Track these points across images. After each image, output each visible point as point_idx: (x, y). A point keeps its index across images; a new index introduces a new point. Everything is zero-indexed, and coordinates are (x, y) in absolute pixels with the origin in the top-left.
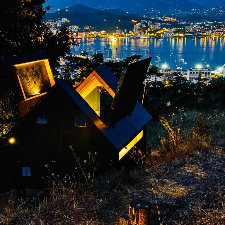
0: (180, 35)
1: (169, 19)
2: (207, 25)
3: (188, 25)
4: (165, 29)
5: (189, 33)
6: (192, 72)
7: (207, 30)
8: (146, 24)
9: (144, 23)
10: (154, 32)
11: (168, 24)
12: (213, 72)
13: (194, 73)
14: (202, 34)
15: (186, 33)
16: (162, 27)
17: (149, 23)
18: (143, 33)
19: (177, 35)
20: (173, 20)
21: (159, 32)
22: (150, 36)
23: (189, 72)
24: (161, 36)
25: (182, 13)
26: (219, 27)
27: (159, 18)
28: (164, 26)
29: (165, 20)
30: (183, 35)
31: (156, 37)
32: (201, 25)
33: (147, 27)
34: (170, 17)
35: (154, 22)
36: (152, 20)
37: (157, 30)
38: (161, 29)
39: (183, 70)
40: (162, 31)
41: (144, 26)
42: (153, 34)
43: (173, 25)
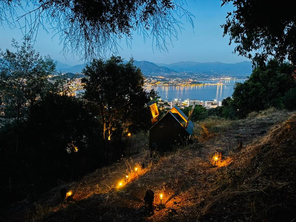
0: (167, 85)
1: (161, 77)
2: (179, 80)
3: (170, 80)
4: (159, 82)
5: (171, 84)
6: (173, 102)
7: (179, 83)
8: (150, 80)
9: (149, 79)
10: (154, 83)
11: (161, 80)
12: (183, 102)
13: (174, 103)
14: (177, 84)
15: (169, 84)
16: (158, 81)
17: (151, 79)
18: (149, 84)
19: (165, 85)
20: (163, 78)
21: (156, 83)
22: (152, 85)
23: (171, 102)
24: (157, 85)
25: (167, 74)
26: (185, 81)
27: (156, 77)
28: (159, 80)
29: (159, 78)
30: (168, 85)
31: (155, 86)
32: (176, 80)
33: (151, 81)
34: (161, 76)
35: (154, 78)
36: (153, 78)
37: (156, 82)
38: (157, 82)
39: (168, 102)
40: (157, 83)
41: (149, 80)
42: (153, 84)
43: (163, 80)
